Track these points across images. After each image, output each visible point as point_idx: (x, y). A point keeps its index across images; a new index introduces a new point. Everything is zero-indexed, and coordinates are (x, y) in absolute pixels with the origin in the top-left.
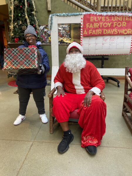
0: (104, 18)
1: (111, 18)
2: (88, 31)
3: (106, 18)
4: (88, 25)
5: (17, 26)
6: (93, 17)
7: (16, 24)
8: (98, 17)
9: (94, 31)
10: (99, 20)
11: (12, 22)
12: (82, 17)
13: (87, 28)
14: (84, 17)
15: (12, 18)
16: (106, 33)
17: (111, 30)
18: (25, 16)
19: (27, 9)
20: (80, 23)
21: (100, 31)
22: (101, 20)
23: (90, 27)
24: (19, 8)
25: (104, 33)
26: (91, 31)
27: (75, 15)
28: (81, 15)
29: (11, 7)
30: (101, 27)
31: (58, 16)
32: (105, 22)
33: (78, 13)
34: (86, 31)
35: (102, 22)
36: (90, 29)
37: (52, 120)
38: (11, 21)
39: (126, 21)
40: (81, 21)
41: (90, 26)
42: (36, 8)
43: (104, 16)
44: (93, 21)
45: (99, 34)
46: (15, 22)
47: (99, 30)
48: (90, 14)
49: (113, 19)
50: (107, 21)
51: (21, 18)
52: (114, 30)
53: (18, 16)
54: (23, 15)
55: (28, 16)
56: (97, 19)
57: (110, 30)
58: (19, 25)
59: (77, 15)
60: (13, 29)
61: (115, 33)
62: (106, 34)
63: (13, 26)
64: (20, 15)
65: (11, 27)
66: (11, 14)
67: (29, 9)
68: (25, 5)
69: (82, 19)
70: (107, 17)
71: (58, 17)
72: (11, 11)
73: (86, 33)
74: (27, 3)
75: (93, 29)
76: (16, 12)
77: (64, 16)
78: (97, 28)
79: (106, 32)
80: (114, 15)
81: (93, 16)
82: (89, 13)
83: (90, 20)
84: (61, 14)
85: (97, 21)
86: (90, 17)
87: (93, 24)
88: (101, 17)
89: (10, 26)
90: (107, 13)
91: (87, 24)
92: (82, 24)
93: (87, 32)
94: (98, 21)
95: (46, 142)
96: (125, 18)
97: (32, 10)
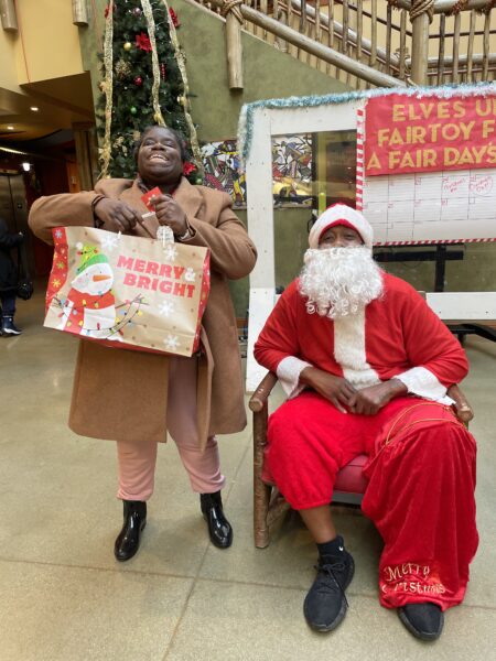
0: (444, 107)
1: (471, 104)
2: (383, 156)
3: (451, 108)
4: (385, 135)
5: (125, 149)
6: (402, 106)
7: (120, 140)
8: (422, 105)
9: (407, 156)
10: (427, 116)
11: (108, 134)
12: (362, 106)
13: (380, 145)
14: (367, 107)
15: (109, 122)
16: (453, 162)
17: (474, 149)
18: (154, 112)
19: (160, 88)
20: (355, 131)
21: (430, 156)
22: (434, 114)
23: (393, 141)
24: (132, 86)
25: (447, 162)
26: (396, 157)
27: (333, 102)
28: (358, 99)
29: (103, 84)
30: (434, 139)
31: (271, 107)
32: (448, 121)
33: (346, 95)
34: (378, 156)
35: (436, 122)
36: (390, 149)
37: (262, 494)
38: (103, 131)
40: (359, 123)
41: (393, 137)
42: (189, 84)
43: (444, 99)
44: (403, 119)
45: (425, 165)
46: (118, 136)
47: (426, 152)
48: (392, 95)
49: (478, 111)
50: (456, 116)
51: (139, 120)
52: (484, 148)
53: (127, 113)
54: (146, 111)
55: (163, 113)
56: (419, 112)
57: (471, 151)
58: (131, 144)
59: (342, 102)
60: (110, 161)
61: (488, 160)
62: (453, 166)
63: (109, 148)
64: (134, 110)
65: (105, 152)
66: (104, 109)
67: (166, 87)
68: (151, 76)
69: (360, 113)
70: (456, 104)
71: (274, 111)
72: (103, 99)
73: (376, 162)
74: (160, 66)
75: (404, 149)
76: (120, 99)
77: (294, 107)
78: (418, 145)
79: (452, 156)
80: (484, 94)
81: (401, 103)
82: (386, 92)
83: (392, 116)
84: (282, 100)
85: (419, 118)
86: (392, 105)
87: (403, 130)
88: (431, 105)
89: (100, 151)
90: (456, 87)
91: (381, 132)
92: (361, 130)
93: (380, 161)
94: (423, 118)
95: (244, 583)
97: (177, 91)
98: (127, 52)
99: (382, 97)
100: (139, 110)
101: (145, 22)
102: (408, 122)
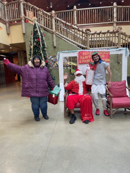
2: (82, 60)
11: (32, 55)
12: (78, 53)
15: (32, 53)
19: (42, 47)
22: (89, 54)
23: (83, 58)
24: (36, 47)
27: (73, 52)
28: (77, 51)
30: (89, 58)
31: (63, 52)
33: (75, 51)
39: (104, 54)
42: (47, 46)
43: (91, 52)
51: (38, 53)
53: (35, 52)
55: (42, 52)
56: (87, 54)
68: (40, 45)
72: (31, 49)
73: (80, 62)
74: (42, 44)
75: (85, 60)
76: (34, 49)
77: (66, 52)
78: (87, 59)
83: (83, 54)
87: (84, 57)
91: (81, 57)
92: (78, 56)
96: (104, 52)
97: (44, 48)
98: (36, 41)
99: (81, 51)
100: (38, 51)
101: (39, 36)
102: (85, 55)
